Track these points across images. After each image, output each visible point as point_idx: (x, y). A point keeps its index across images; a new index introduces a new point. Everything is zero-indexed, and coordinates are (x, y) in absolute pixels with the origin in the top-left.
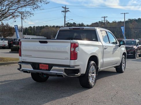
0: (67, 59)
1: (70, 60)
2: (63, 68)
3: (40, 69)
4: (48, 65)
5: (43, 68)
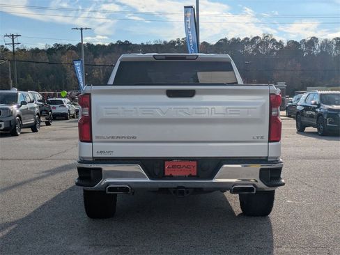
0: (260, 139)
1: (270, 141)
2: (256, 168)
3: (168, 176)
4: (195, 163)
5: (175, 174)
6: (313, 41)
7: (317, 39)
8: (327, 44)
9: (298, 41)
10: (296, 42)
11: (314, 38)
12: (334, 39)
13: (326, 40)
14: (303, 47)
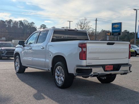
0: (127, 58)
3: (106, 70)
4: (112, 66)
6: (10, 21)
7: (12, 20)
8: (16, 23)
9: (4, 21)
10: (3, 21)
11: (11, 20)
12: (19, 21)
13: (16, 21)
14: (6, 23)
